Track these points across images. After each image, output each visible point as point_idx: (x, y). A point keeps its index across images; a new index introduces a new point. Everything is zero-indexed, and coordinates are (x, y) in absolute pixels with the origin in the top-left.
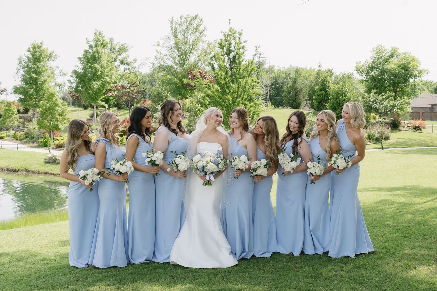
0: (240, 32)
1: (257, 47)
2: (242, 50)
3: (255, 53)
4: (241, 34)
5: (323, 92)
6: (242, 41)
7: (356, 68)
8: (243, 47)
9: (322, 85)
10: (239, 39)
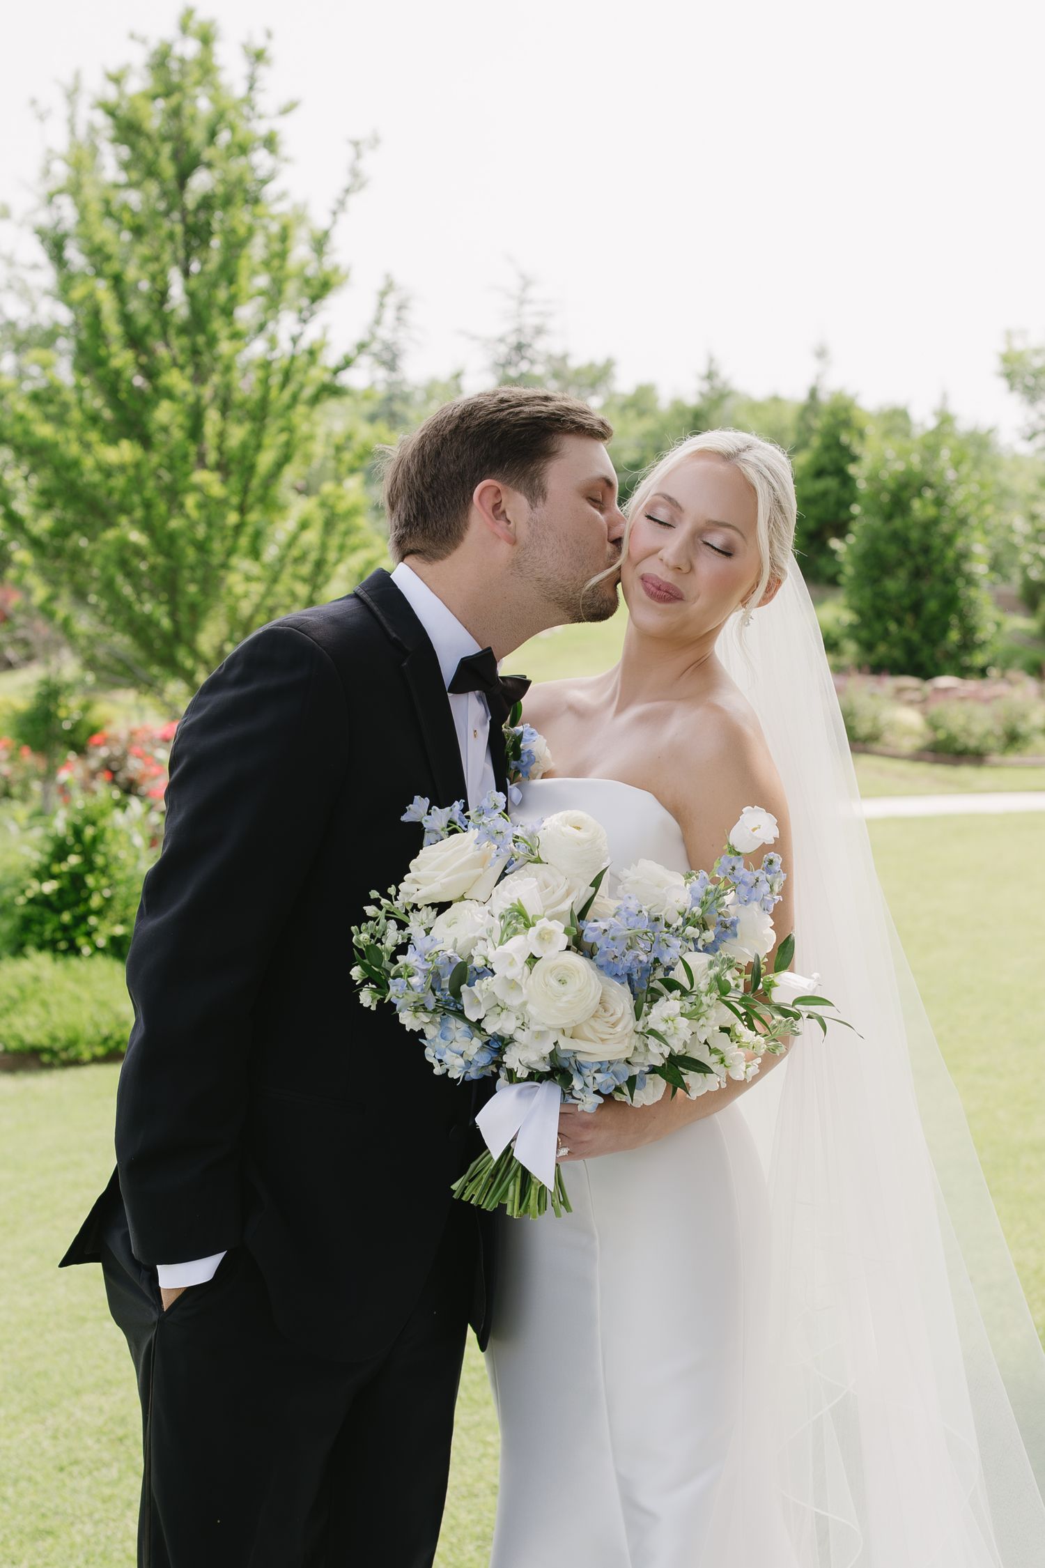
0: (259, 41)
1: (356, 144)
2: (260, 158)
3: (344, 180)
4: (259, 57)
5: (830, 483)
6: (267, 102)
7: (1005, 359)
8: (270, 143)
9: (827, 448)
10: (251, 88)
